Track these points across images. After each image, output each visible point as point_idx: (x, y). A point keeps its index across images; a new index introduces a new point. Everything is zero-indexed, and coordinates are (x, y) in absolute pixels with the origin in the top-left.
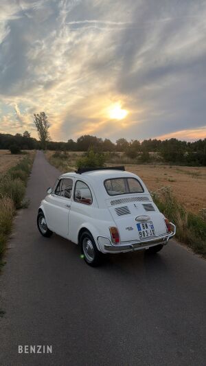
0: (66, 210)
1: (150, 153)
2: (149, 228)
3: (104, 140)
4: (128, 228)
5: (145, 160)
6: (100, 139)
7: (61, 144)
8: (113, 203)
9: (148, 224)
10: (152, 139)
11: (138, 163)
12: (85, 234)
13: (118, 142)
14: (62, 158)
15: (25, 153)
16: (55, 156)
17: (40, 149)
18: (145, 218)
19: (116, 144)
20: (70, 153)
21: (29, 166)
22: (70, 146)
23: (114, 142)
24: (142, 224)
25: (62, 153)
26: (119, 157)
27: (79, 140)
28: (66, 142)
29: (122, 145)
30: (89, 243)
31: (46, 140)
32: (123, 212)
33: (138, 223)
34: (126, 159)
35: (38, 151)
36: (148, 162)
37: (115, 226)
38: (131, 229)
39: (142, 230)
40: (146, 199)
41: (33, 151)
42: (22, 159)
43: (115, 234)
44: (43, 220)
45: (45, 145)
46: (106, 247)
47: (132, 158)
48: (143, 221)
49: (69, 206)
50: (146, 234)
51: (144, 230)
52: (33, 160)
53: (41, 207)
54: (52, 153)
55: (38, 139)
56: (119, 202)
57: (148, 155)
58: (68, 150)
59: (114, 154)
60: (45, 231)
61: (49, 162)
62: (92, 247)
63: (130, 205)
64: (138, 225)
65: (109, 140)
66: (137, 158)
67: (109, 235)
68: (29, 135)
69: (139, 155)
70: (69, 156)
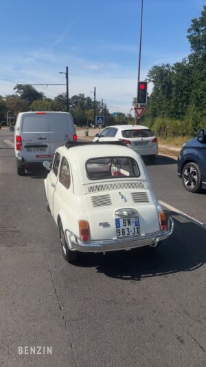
2: (133, 224)
8: (91, 190)
9: (132, 220)
24: (123, 219)
32: (101, 201)
33: (118, 217)
39: (122, 227)
43: (85, 230)
50: (126, 232)
51: (125, 228)
56: (99, 188)
63: (113, 193)
64: (117, 221)
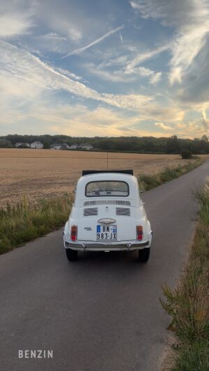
2: (111, 231)
8: (85, 204)
9: (111, 227)
15: (195, 158)
18: (109, 221)
33: (99, 224)
37: (77, 225)
48: (106, 223)
50: (105, 236)
56: (92, 203)
63: (101, 208)
64: (98, 227)
67: (70, 232)
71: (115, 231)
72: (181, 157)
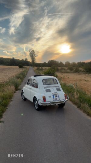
0: (30, 90)
1: (79, 68)
2: (58, 97)
3: (59, 62)
4: (49, 97)
5: (77, 71)
6: (58, 62)
7: (40, 64)
8: (45, 88)
9: (57, 96)
10: (81, 62)
11: (74, 73)
12: (35, 99)
13: (66, 63)
14: (40, 70)
15: (25, 68)
16: (37, 69)
17: (32, 66)
18: (56, 93)
19: (65, 64)
20: (44, 68)
21: (26, 73)
22: (44, 65)
23: (64, 63)
24: (55, 95)
25: (40, 68)
26: (65, 70)
27: (48, 62)
28: (43, 63)
29: (68, 64)
30: (36, 102)
31: (34, 62)
32: (48, 91)
34: (68, 71)
35: (31, 67)
36: (78, 72)
37: (45, 96)
38: (50, 97)
39: (55, 98)
40: (58, 87)
41: (29, 67)
42: (23, 70)
44: (23, 94)
45: (34, 64)
46: (41, 103)
47: (71, 70)
48: (55, 94)
49: (31, 89)
52: (28, 71)
53: (23, 89)
54: (36, 68)
55: (31, 62)
56: (47, 87)
57: (78, 69)
58: (43, 67)
59: (63, 69)
60: (24, 98)
61: (35, 72)
62: (37, 103)
63: (51, 89)
64: (53, 96)
65: (62, 62)
66: (73, 70)
67: (42, 99)
68: (27, 60)
69: (74, 69)
70: (43, 69)
71: (59, 97)
72: (19, 67)
